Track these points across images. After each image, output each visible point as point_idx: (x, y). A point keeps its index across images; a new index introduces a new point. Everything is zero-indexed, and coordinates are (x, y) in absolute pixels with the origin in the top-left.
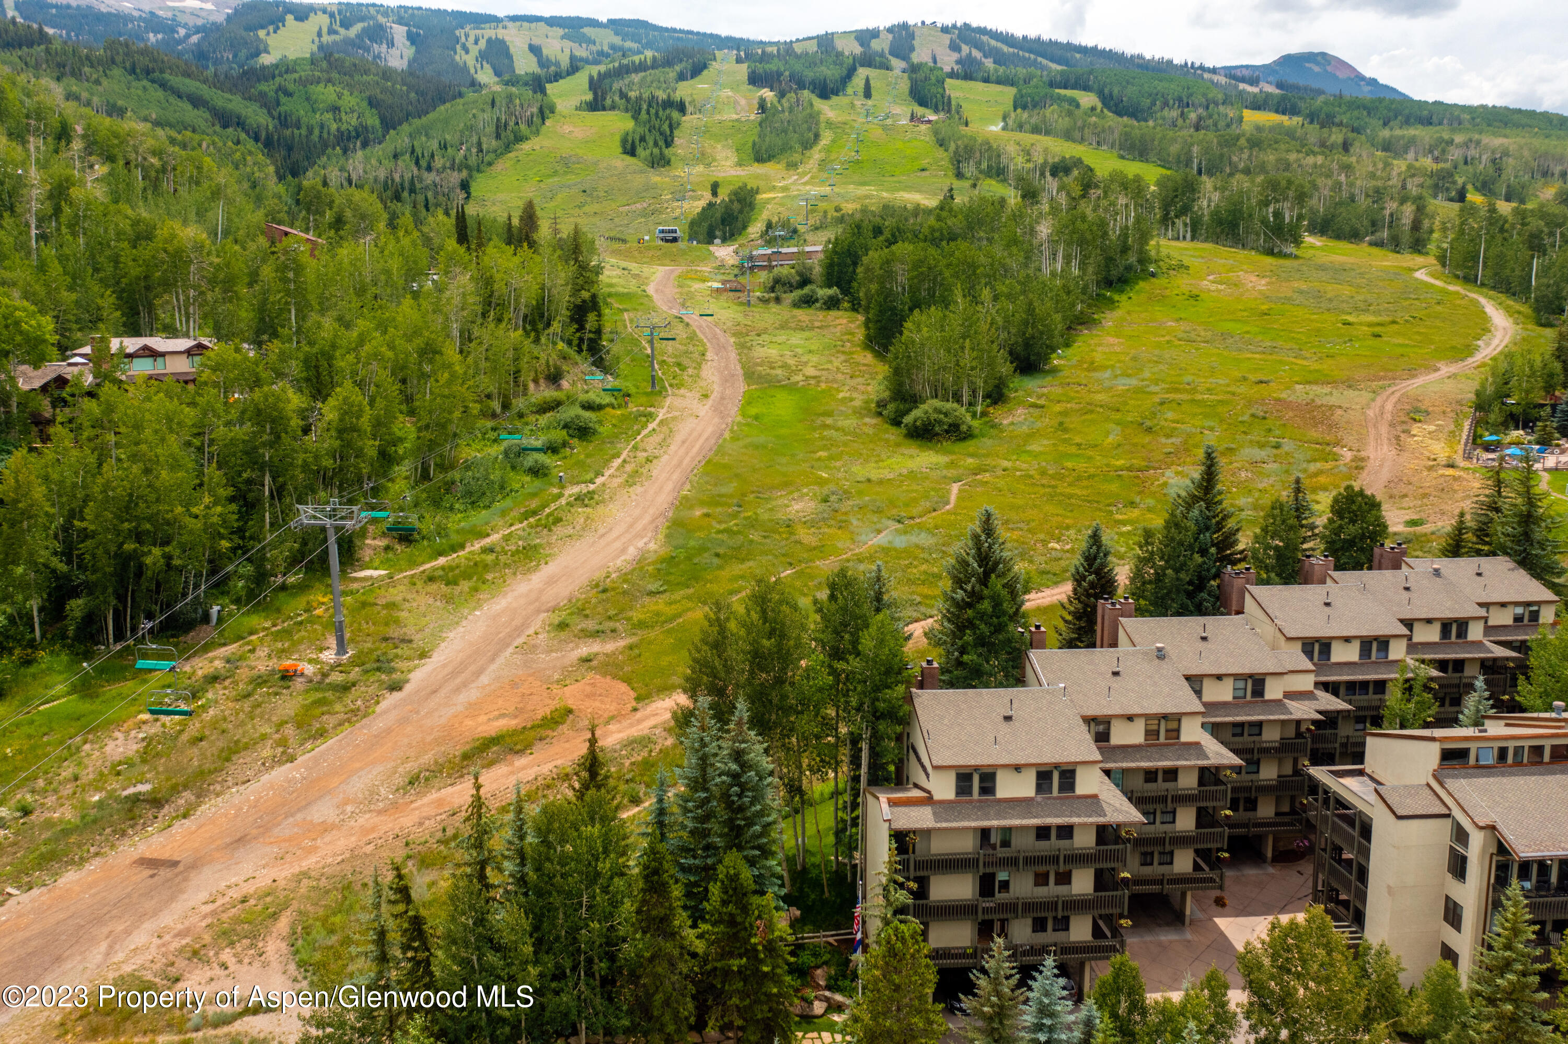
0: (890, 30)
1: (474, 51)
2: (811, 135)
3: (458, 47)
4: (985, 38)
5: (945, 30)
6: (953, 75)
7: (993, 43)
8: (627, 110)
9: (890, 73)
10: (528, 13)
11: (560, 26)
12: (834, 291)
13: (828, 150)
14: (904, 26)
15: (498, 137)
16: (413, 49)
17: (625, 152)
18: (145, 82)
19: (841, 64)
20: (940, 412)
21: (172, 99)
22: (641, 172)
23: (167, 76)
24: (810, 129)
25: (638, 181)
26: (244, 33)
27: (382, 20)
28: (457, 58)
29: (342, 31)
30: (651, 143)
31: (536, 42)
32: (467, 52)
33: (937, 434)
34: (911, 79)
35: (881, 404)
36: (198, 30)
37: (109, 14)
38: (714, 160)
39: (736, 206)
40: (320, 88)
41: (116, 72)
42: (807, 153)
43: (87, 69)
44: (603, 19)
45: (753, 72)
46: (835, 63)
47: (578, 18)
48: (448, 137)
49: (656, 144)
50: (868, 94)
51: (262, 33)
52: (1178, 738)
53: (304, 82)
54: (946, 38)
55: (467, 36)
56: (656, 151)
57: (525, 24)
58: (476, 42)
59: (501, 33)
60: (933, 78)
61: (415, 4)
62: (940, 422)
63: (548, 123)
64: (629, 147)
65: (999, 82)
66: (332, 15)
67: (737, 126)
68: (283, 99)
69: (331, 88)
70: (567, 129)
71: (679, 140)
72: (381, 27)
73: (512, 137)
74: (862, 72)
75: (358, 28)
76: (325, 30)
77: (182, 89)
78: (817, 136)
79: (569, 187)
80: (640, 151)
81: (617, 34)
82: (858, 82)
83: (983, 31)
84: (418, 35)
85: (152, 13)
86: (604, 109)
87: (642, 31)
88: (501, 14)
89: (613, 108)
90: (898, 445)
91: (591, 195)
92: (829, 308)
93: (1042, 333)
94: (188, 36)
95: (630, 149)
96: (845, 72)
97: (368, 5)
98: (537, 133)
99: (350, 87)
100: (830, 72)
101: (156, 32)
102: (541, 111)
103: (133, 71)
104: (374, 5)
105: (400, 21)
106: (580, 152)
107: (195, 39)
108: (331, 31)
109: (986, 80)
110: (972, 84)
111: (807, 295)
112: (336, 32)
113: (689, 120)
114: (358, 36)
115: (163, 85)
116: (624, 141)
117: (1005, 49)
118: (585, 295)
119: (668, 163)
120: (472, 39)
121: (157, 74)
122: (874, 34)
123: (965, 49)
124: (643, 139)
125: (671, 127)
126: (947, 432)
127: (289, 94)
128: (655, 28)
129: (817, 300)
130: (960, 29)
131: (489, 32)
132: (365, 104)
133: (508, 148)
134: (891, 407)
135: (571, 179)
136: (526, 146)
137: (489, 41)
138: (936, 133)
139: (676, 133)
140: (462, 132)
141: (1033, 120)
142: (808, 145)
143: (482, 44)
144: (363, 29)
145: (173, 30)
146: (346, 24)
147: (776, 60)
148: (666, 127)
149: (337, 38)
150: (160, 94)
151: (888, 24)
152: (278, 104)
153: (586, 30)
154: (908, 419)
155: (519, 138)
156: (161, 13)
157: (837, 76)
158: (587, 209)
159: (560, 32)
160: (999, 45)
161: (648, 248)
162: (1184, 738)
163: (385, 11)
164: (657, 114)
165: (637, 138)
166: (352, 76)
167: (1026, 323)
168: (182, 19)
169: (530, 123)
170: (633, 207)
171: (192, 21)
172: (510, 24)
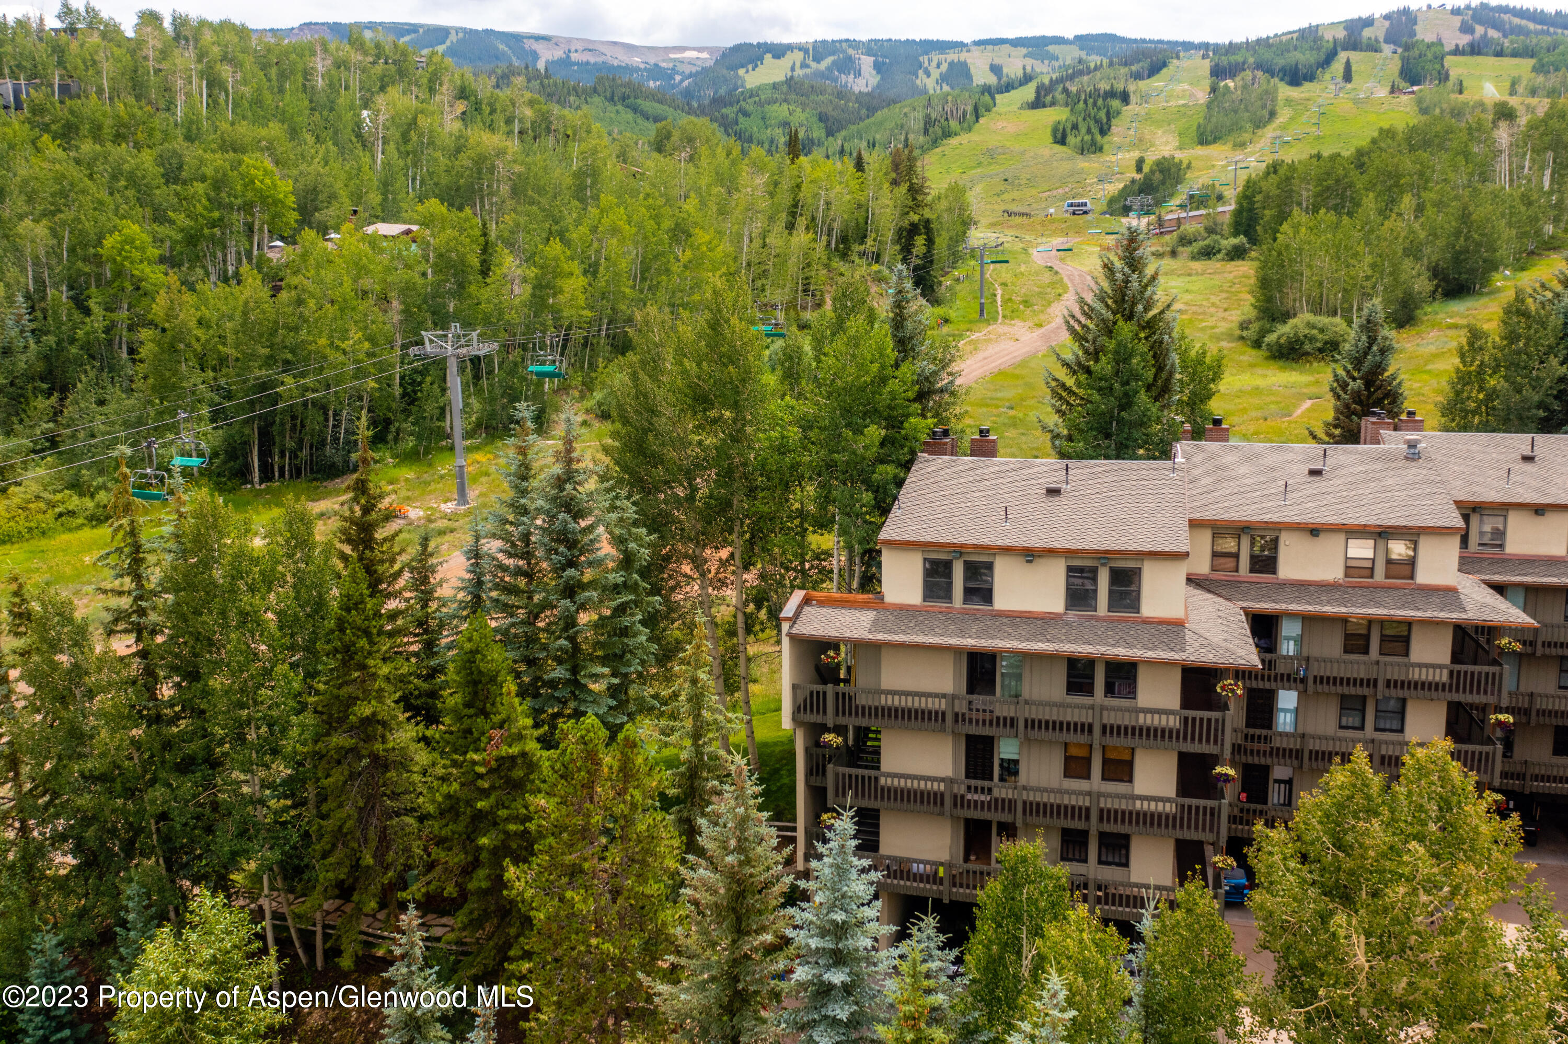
0: (1387, 17)
1: (936, 74)
2: (1265, 113)
3: (921, 72)
4: (1506, 17)
5: (1456, 12)
6: (1457, 52)
7: (1516, 21)
8: (1067, 105)
9: (1378, 55)
10: (994, 36)
11: (1023, 45)
12: (1241, 239)
13: (1283, 128)
14: (1406, 12)
15: (926, 132)
16: (878, 78)
17: (1056, 142)
18: (620, 107)
19: (1319, 49)
20: (1314, 327)
21: (640, 120)
22: (1069, 159)
23: (639, 101)
24: (1264, 107)
25: (1066, 166)
26: (725, 71)
27: (851, 52)
28: (918, 82)
29: (814, 65)
30: (1083, 130)
31: (997, 61)
32: (929, 75)
33: (1307, 354)
34: (1403, 59)
35: (1243, 326)
36: (691, 75)
37: (619, 67)
38: (1152, 145)
39: (1158, 176)
40: (775, 107)
41: (596, 99)
42: (1260, 132)
43: (572, 98)
44: (1070, 35)
45: (1217, 65)
46: (1311, 49)
47: (1044, 37)
48: (878, 137)
49: (1089, 131)
50: (1348, 76)
51: (741, 72)
52: (1412, 576)
53: (761, 104)
54: (1457, 21)
55: (930, 61)
56: (1087, 138)
57: (990, 47)
58: (938, 66)
59: (963, 56)
60: (1430, 55)
61: (885, 37)
62: (1312, 339)
63: (982, 120)
64: (1059, 136)
65: (1515, 54)
66: (806, 51)
67: (1182, 112)
68: (741, 119)
69: (785, 106)
70: (1000, 125)
71: (1117, 127)
72: (850, 59)
73: (940, 132)
74: (1343, 56)
75: (829, 60)
76: (798, 65)
77: (650, 111)
78: (1273, 114)
79: (991, 177)
80: (1071, 139)
81: (1081, 49)
82: (1338, 66)
83: (1505, 10)
84: (884, 63)
85: (656, 65)
86: (1044, 106)
87: (1109, 45)
88: (967, 40)
89: (1053, 104)
90: (1252, 366)
91: (1012, 184)
92: (1232, 259)
93: (1479, 244)
94: (682, 81)
95: (1060, 138)
96: (1323, 57)
97: (841, 41)
98: (970, 129)
99: (804, 106)
100: (1304, 57)
101: (655, 80)
102: (976, 109)
103: (611, 99)
104: (847, 41)
105: (869, 52)
106: (1008, 144)
107: (686, 83)
108: (804, 65)
109: (1499, 54)
110: (1480, 59)
111: (1208, 246)
112: (808, 66)
113: (1129, 110)
114: (828, 68)
115: (635, 110)
116: (1055, 131)
117: (1531, 26)
118: (915, 218)
119: (1101, 149)
120: (934, 64)
121: (632, 100)
122: (1368, 22)
123: (1479, 30)
124: (1075, 127)
125: (1108, 114)
126: (1321, 350)
127: (746, 114)
128: (1123, 40)
129: (1219, 251)
130: (1475, 10)
131: (953, 56)
132: (815, 119)
133: (935, 143)
134: (1255, 327)
135: (995, 169)
136: (954, 141)
137: (952, 64)
138: (1419, 102)
139: (1114, 122)
140: (892, 130)
141: (1549, 84)
142: (1259, 124)
143: (944, 67)
144: (833, 62)
145: (671, 77)
146: (817, 59)
147: (1243, 51)
148: (1102, 115)
149: (808, 71)
150: (630, 116)
151: (1385, 12)
152: (736, 122)
153: (1052, 48)
154: (1271, 338)
155: (948, 134)
156: (664, 65)
157: (1312, 60)
158: (1005, 196)
159: (1024, 51)
160: (1524, 22)
161: (1053, 221)
162: (1423, 576)
163: (853, 44)
164: (1095, 104)
165: (1069, 126)
166: (808, 97)
167: (1457, 233)
168: (680, 68)
169: (962, 120)
170: (1055, 193)
171: (688, 69)
172: (973, 48)
